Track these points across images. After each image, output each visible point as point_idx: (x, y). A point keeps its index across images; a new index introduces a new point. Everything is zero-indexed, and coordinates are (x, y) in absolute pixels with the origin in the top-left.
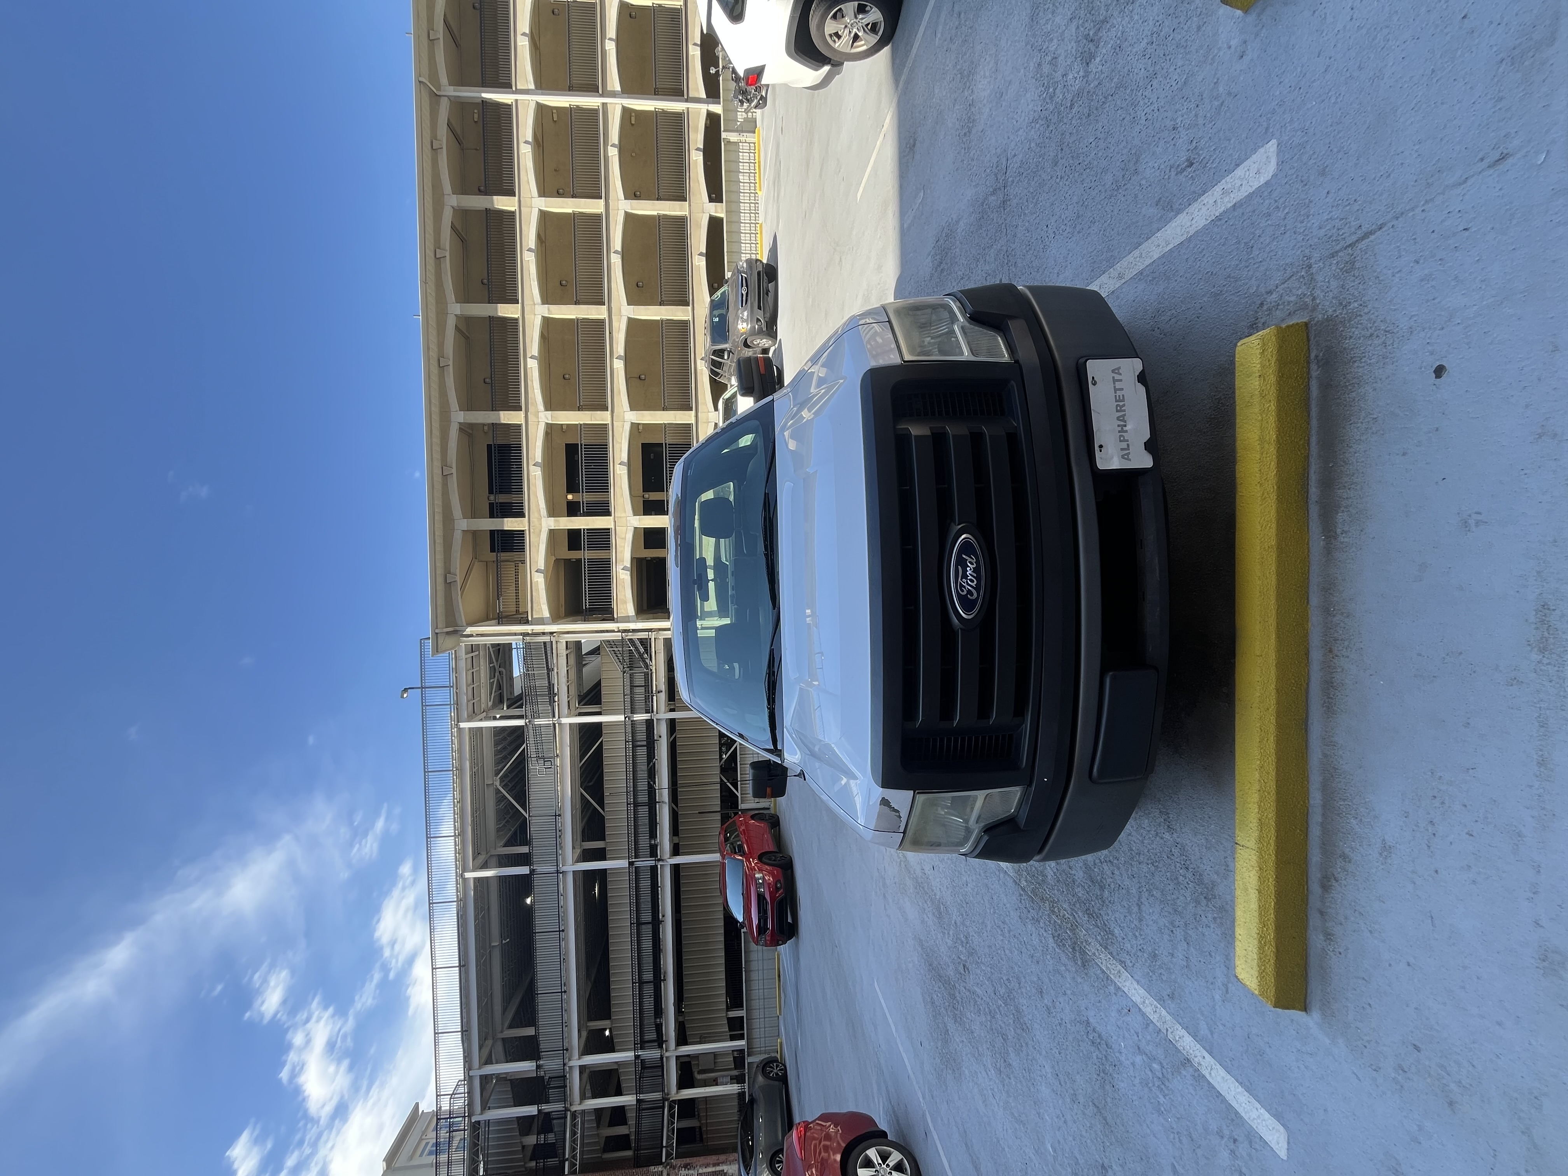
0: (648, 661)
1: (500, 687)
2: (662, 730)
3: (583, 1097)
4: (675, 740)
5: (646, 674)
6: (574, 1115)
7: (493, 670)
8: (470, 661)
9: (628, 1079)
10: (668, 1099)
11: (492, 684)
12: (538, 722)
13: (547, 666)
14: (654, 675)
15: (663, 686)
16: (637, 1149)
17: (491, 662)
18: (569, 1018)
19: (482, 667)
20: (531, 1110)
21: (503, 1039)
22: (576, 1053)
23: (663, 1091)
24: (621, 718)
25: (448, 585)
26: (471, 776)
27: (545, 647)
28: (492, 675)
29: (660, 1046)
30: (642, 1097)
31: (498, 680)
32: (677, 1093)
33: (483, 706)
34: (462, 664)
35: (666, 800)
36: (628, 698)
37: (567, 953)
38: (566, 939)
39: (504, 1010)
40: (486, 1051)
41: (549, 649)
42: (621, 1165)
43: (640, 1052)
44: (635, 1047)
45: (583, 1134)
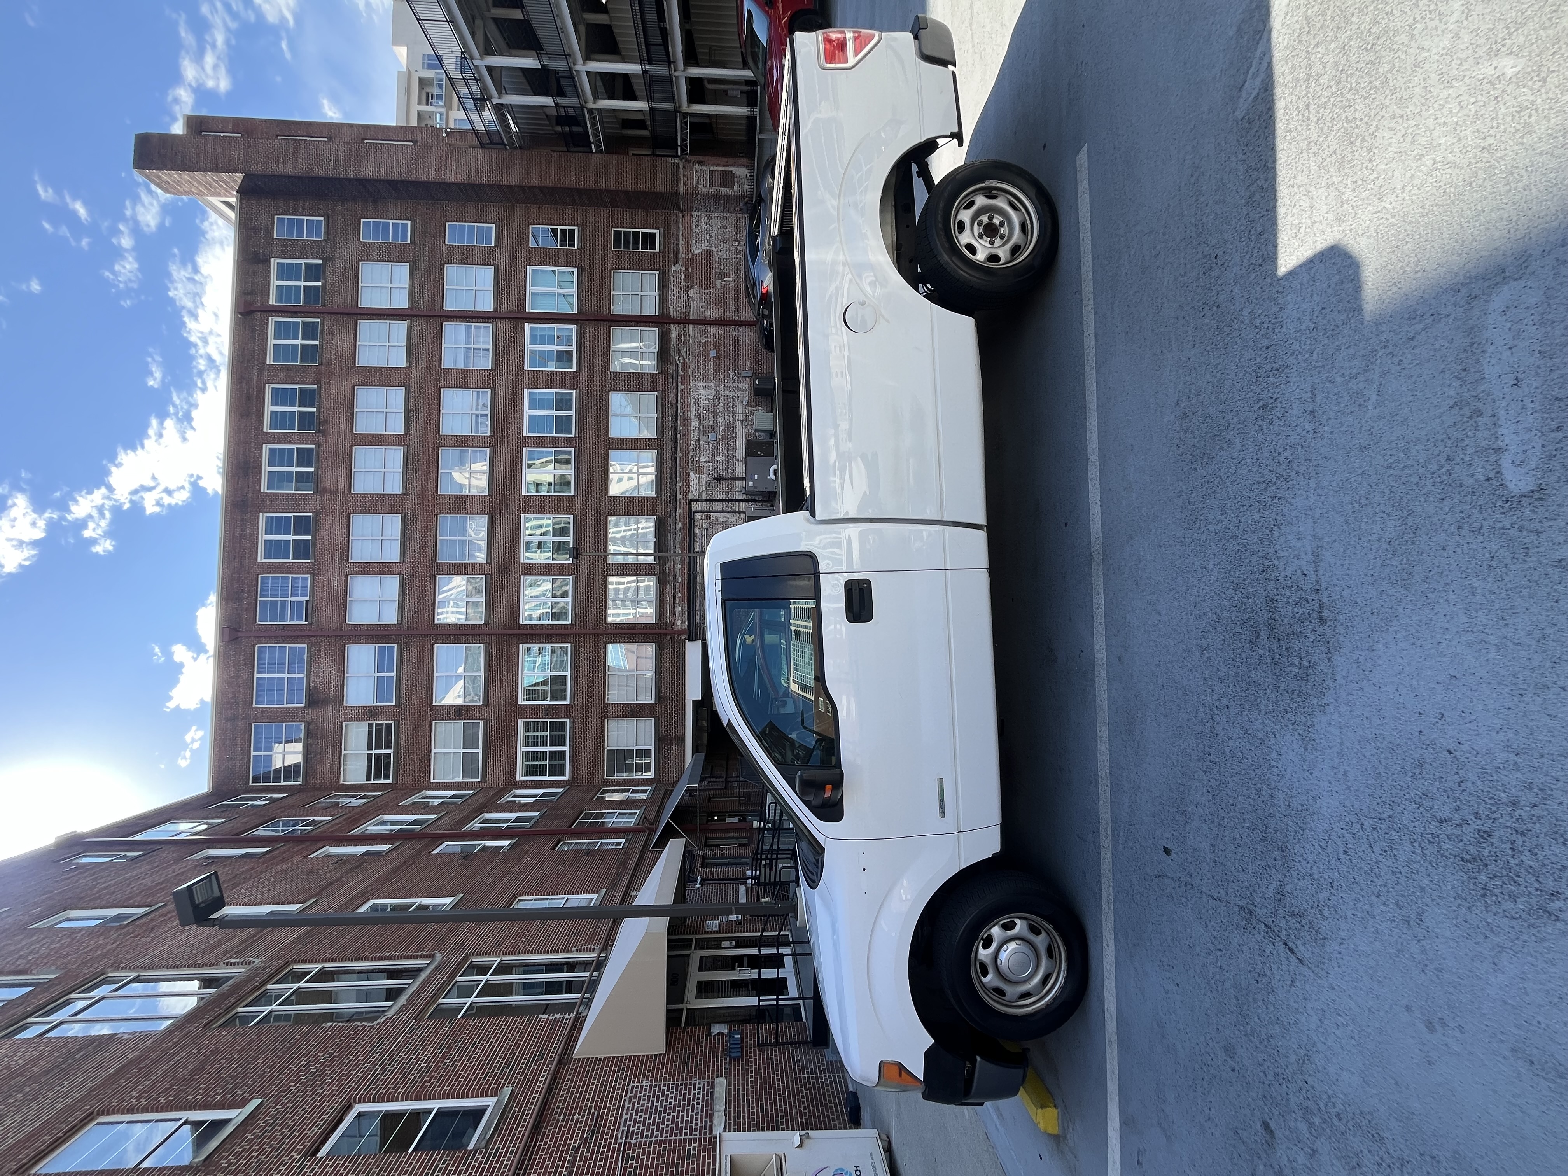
3: (596, 97)
6: (591, 111)
9: (639, 87)
10: (680, 112)
16: (653, 131)
18: (564, 23)
20: (548, 101)
21: (495, 21)
22: (579, 56)
23: (674, 102)
29: (669, 65)
30: (654, 105)
32: (688, 107)
40: (480, 35)
42: (639, 142)
43: (648, 67)
44: (642, 62)
45: (602, 123)
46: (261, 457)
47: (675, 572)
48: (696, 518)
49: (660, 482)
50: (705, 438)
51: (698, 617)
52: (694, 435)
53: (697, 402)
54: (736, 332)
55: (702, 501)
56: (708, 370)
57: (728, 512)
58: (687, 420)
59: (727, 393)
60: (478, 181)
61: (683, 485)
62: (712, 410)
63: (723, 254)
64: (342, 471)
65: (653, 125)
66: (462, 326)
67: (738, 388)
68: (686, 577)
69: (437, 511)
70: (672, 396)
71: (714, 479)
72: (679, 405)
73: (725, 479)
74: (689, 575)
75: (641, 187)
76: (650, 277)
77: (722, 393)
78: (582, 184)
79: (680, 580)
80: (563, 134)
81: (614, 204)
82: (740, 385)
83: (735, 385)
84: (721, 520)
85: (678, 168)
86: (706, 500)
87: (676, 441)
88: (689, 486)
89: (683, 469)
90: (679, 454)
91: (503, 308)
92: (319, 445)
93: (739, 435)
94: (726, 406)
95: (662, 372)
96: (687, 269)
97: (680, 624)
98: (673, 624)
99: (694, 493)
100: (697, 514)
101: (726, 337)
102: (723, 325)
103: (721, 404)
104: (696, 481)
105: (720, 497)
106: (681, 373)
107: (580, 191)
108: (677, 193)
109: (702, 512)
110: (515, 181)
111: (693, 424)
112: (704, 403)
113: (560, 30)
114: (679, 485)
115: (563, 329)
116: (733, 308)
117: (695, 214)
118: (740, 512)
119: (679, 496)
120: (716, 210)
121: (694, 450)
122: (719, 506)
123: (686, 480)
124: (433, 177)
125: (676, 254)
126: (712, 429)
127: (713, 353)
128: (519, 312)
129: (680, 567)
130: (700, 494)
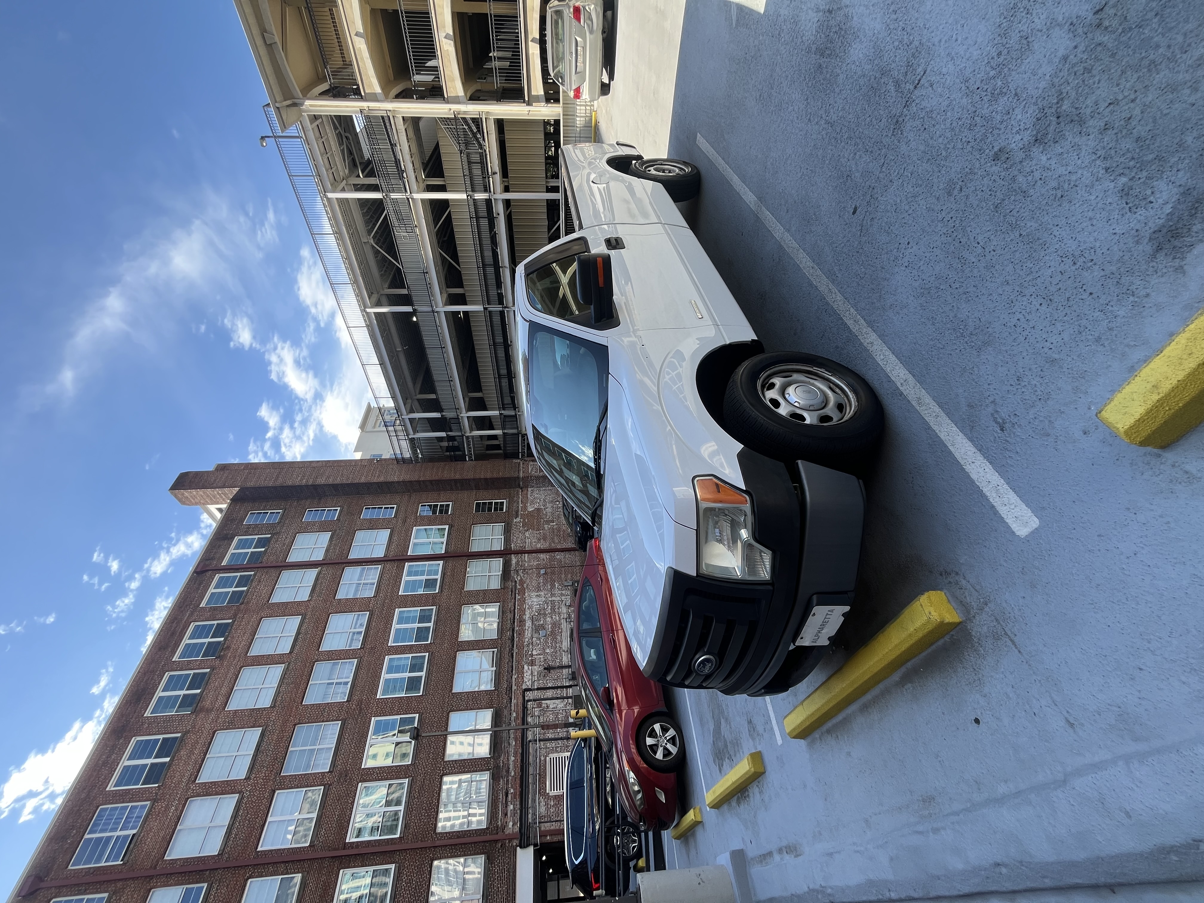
0: (481, 140)
1: (350, 153)
2: (499, 209)
3: (471, 430)
4: (510, 214)
5: (481, 155)
6: (468, 437)
7: (339, 136)
8: (316, 129)
9: (497, 423)
10: (521, 433)
11: (343, 151)
12: (394, 196)
13: (390, 142)
14: (488, 156)
15: (497, 169)
16: (505, 450)
17: (336, 128)
18: (456, 393)
19: (329, 135)
20: (443, 434)
21: (417, 399)
22: (464, 410)
23: (518, 429)
24: (464, 196)
25: (270, 47)
26: (350, 238)
27: (384, 121)
28: (341, 144)
29: (515, 410)
30: (506, 431)
31: (347, 145)
33: (341, 173)
34: (311, 135)
35: (508, 265)
36: (468, 179)
37: (449, 360)
38: (447, 352)
39: (414, 384)
40: (408, 406)
41: (387, 121)
42: (496, 456)
43: (503, 412)
44: (499, 409)
45: (474, 445)
46: (159, 684)
47: (508, 765)
48: (529, 706)
49: (498, 677)
50: (536, 635)
51: (530, 816)
52: (528, 634)
53: (531, 607)
54: (559, 556)
55: (534, 690)
56: (539, 583)
57: (557, 698)
58: (522, 622)
59: (554, 598)
60: (391, 480)
61: (518, 677)
62: (542, 612)
63: (549, 510)
64: (224, 690)
65: (505, 446)
66: (359, 569)
67: (562, 595)
68: (518, 770)
69: (297, 721)
70: (511, 605)
71: (545, 669)
72: (516, 611)
73: (554, 668)
74: (522, 767)
75: (495, 475)
76: (499, 527)
77: (550, 599)
78: (458, 477)
79: (513, 774)
80: (451, 456)
81: (477, 488)
82: (564, 592)
83: (560, 592)
84: (551, 706)
85: (519, 464)
86: (538, 689)
87: (513, 640)
88: (523, 677)
89: (518, 662)
90: (515, 650)
91: (391, 555)
92: (213, 669)
93: (564, 629)
94: (553, 609)
95: (504, 588)
96: (524, 520)
97: (512, 827)
98: (504, 826)
99: (528, 684)
100: (529, 703)
101: (550, 560)
102: (549, 552)
103: (550, 607)
104: (530, 672)
105: (550, 685)
106: (518, 587)
107: (456, 481)
108: (518, 478)
109: (535, 700)
110: (416, 478)
111: (527, 625)
112: (536, 607)
113: (454, 397)
114: (514, 677)
115: (433, 565)
116: (557, 541)
117: (530, 489)
118: (568, 698)
119: (514, 688)
120: (544, 486)
121: (528, 645)
122: (549, 693)
123: (521, 673)
124: (363, 480)
125: (517, 512)
126: (543, 627)
127: (543, 572)
128: (402, 555)
129: (513, 758)
130: (533, 683)
